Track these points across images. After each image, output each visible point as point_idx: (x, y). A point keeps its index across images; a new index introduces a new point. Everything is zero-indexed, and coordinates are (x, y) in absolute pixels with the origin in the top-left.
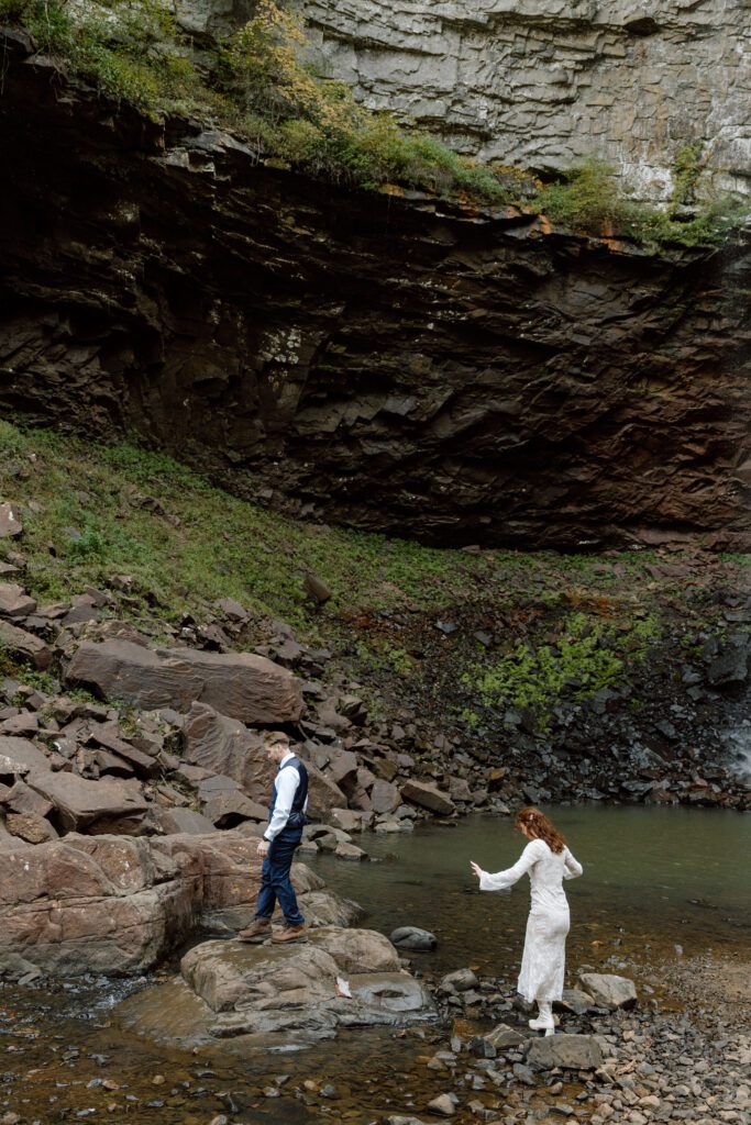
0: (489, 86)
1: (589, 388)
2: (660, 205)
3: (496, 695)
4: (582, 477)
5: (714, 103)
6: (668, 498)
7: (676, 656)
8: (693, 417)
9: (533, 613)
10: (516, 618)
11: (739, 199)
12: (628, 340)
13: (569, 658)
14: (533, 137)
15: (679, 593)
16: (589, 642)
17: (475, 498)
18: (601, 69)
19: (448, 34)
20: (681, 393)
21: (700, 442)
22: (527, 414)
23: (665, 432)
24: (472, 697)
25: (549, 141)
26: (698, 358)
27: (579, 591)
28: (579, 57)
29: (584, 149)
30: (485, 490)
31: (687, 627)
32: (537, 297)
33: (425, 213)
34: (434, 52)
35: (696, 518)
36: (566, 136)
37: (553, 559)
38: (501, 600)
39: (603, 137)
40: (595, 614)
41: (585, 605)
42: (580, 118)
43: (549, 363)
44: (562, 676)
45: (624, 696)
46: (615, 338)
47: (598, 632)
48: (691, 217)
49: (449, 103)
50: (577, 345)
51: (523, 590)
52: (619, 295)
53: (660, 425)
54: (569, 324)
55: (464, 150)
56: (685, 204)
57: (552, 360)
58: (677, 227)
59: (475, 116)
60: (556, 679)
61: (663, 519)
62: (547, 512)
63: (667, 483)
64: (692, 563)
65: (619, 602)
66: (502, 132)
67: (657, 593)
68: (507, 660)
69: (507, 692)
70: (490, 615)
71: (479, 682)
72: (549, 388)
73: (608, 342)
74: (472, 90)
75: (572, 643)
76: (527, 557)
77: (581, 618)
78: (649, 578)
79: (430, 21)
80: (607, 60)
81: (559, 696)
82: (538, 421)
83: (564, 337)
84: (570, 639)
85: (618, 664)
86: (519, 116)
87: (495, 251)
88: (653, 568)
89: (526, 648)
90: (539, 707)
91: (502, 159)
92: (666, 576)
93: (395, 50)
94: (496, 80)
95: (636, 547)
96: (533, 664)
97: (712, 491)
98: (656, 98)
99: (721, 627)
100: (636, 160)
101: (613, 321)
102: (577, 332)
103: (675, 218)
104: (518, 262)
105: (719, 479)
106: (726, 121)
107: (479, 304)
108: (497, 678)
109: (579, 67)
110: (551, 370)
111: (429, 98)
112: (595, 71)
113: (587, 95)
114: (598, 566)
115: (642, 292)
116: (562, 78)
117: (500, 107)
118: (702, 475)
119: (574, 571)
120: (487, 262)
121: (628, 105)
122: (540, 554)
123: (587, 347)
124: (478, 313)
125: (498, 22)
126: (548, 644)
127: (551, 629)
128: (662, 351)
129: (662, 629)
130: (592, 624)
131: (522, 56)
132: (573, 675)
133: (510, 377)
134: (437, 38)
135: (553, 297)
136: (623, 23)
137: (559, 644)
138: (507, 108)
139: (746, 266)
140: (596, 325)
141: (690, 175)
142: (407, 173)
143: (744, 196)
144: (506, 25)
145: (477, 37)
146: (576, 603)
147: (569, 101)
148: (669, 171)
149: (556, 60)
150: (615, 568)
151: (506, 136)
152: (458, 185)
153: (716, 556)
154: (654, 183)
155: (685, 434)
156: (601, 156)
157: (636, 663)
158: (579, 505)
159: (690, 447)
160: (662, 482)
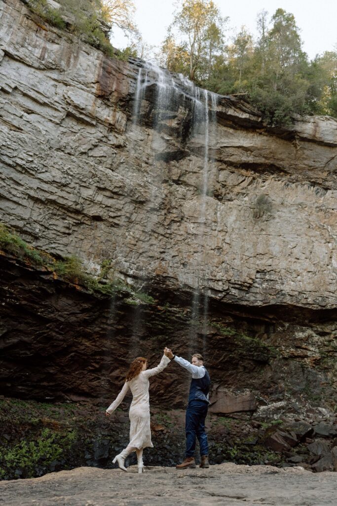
0: (41, 222)
1: (61, 337)
2: (95, 277)
3: (12, 462)
4: (52, 371)
5: (117, 248)
6: (83, 383)
7: (83, 448)
8: (96, 353)
9: (28, 427)
10: (21, 429)
11: (122, 281)
12: (78, 322)
13: (41, 447)
14: (54, 242)
15: (84, 422)
16: (50, 440)
17: (6, 375)
18: (82, 227)
19: (30, 200)
20: (93, 344)
21: (97, 363)
22: (35, 344)
23: (86, 357)
24: (3, 462)
25: (59, 245)
26: (101, 332)
27: (46, 419)
28: (75, 221)
29: (72, 251)
30: (12, 372)
31: (87, 436)
32: (48, 301)
33: (12, 263)
34: (23, 204)
35: (92, 392)
36: (66, 245)
37: (34, 404)
38: (14, 421)
39: (79, 249)
40: (52, 429)
41: (49, 425)
42: (72, 241)
43: (47, 325)
44: (39, 455)
45: (62, 464)
46: (73, 320)
47: (53, 436)
48: (105, 283)
49: (25, 223)
50: (60, 321)
51: (23, 417)
52: (76, 305)
53: (84, 354)
54: (57, 312)
55: (28, 240)
56: (104, 278)
57: (49, 324)
58: (100, 286)
59: (34, 230)
60: (36, 456)
61: (80, 391)
62: (35, 384)
63: (84, 377)
64: (89, 410)
65: (62, 424)
66: (43, 238)
67: (76, 421)
68: (17, 447)
69: (17, 461)
70: (10, 427)
71: (5, 456)
72: (45, 335)
73: (71, 321)
74: (35, 221)
75: (43, 441)
76: (24, 403)
77: (47, 430)
78: (73, 415)
79: (24, 194)
80: (84, 225)
81: (37, 463)
82: (39, 347)
83: (55, 317)
84: (42, 439)
85: (61, 450)
86: (50, 233)
87: (35, 281)
88: (75, 411)
89: (25, 442)
90: (29, 468)
91: (41, 247)
92: (79, 414)
93: (8, 200)
94: (44, 220)
95: (68, 402)
96: (27, 449)
97: (99, 382)
98: (99, 241)
99: (99, 437)
100: (89, 259)
101: (73, 314)
102: (59, 316)
103: (100, 282)
104: (43, 287)
105: (103, 378)
106: (120, 255)
107: (25, 299)
108: (13, 455)
109: (74, 224)
110: (48, 328)
111: (18, 220)
112: (80, 227)
113: (75, 234)
114: (53, 409)
115: (86, 306)
116: (68, 226)
117: (44, 229)
118: (97, 376)
119: (43, 410)
120: (31, 284)
121: (89, 241)
122: (29, 402)
123: (63, 322)
124: (24, 302)
125: (48, 202)
126: (34, 441)
127: (35, 435)
128: (89, 328)
129: (78, 437)
130: (52, 433)
131: (55, 215)
132: (43, 454)
133: (30, 328)
134: (25, 200)
135: (53, 302)
136: (91, 215)
137: (38, 441)
138: (46, 230)
139: (121, 304)
140: (67, 314)
141: (106, 269)
142: (8, 248)
143: (123, 281)
144: (51, 203)
145: (40, 204)
146: (45, 424)
147: (69, 234)
148: (100, 266)
149: (66, 220)
150: (60, 410)
151: (44, 239)
152: (26, 255)
153: (97, 408)
154: (94, 269)
155: (92, 359)
156: (77, 255)
157: (68, 450)
158: (48, 382)
159: (94, 364)
160: (82, 377)
